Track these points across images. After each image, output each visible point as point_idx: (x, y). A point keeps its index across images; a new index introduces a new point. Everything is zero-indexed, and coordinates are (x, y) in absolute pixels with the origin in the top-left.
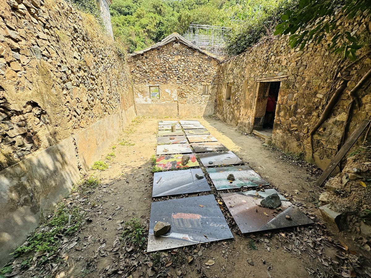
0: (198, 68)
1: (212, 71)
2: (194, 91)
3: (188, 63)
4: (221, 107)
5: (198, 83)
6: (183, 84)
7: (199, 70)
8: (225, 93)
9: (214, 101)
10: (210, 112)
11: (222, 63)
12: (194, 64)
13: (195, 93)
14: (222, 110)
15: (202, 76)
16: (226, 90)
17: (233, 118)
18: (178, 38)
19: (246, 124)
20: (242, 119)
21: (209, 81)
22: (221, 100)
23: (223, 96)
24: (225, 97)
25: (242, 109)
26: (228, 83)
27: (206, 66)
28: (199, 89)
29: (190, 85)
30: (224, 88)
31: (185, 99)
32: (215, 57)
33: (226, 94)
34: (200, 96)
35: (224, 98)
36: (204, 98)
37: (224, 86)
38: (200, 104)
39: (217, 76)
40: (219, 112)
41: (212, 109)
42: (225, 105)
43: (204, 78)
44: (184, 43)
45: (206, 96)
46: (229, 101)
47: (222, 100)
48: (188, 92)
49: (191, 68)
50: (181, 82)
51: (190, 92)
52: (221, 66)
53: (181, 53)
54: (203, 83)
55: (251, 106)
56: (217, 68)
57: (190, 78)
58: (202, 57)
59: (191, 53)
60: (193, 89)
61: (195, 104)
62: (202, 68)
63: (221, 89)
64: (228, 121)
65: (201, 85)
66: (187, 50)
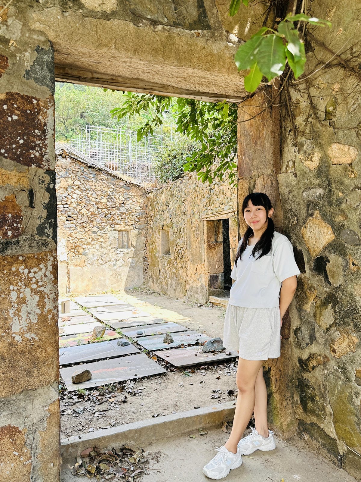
0: (108, 201)
1: (133, 207)
2: (101, 242)
3: (88, 191)
4: (156, 269)
5: (108, 227)
6: (79, 229)
7: (108, 203)
8: (160, 242)
9: (141, 259)
10: (136, 280)
11: (149, 193)
12: (99, 193)
13: (104, 245)
14: (158, 273)
15: (115, 214)
16: (160, 237)
17: (178, 284)
18: (68, 150)
19: (197, 288)
20: (191, 282)
21: (130, 224)
22: (154, 255)
23: (156, 249)
24: (160, 249)
25: (189, 264)
26: (163, 225)
27: (121, 198)
28: (111, 238)
29: (93, 230)
30: (157, 233)
31: (84, 258)
32: (136, 184)
33: (163, 244)
34: (114, 250)
35: (159, 252)
36: (121, 255)
37: (157, 231)
38: (115, 265)
39: (142, 214)
40: (153, 279)
41: (139, 275)
42: (163, 263)
43: (120, 218)
44: (79, 159)
45: (125, 250)
46: (168, 255)
47: (157, 255)
48: (89, 244)
49: (94, 200)
50: (74, 225)
51: (93, 243)
52: (148, 198)
53: (73, 175)
54: (117, 227)
55: (201, 257)
56: (141, 201)
57: (91, 218)
58: (113, 182)
59: (92, 176)
60: (99, 237)
61: (104, 267)
62: (115, 199)
63: (153, 237)
64: (170, 292)
65: (115, 230)
66: (85, 170)
